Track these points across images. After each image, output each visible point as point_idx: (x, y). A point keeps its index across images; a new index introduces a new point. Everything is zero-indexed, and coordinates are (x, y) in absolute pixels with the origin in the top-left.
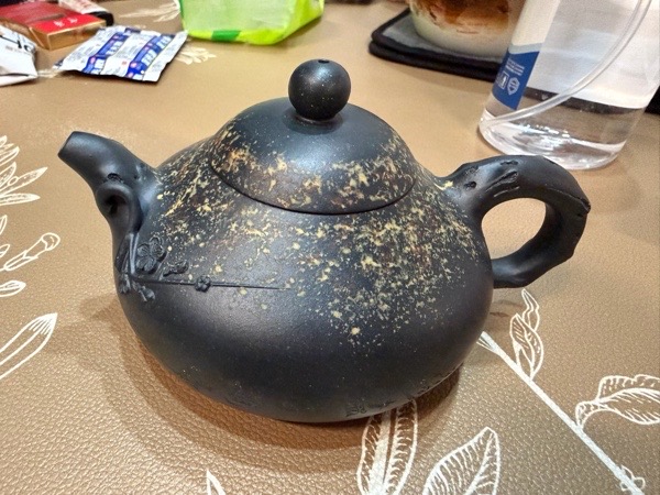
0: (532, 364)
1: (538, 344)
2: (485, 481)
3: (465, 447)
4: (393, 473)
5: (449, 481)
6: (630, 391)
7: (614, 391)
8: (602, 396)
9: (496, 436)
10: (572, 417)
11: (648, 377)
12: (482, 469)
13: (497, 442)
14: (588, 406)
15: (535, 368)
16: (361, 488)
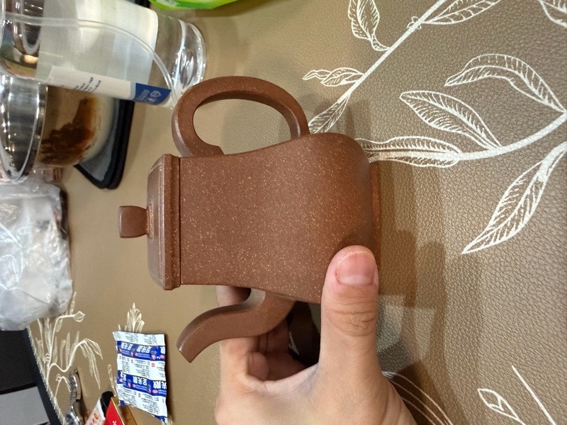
0: (354, 74)
1: (340, 70)
2: (432, 98)
3: (415, 109)
4: (439, 147)
5: (437, 117)
6: (360, 22)
7: (362, 30)
8: (367, 37)
9: (404, 93)
10: (383, 53)
11: (349, 12)
12: (426, 100)
13: (407, 92)
14: (374, 44)
15: (355, 72)
16: (452, 165)
